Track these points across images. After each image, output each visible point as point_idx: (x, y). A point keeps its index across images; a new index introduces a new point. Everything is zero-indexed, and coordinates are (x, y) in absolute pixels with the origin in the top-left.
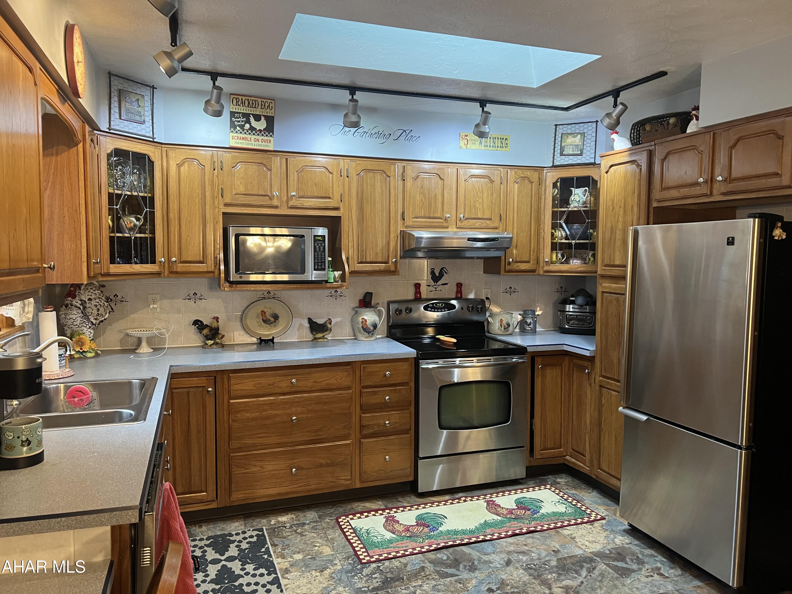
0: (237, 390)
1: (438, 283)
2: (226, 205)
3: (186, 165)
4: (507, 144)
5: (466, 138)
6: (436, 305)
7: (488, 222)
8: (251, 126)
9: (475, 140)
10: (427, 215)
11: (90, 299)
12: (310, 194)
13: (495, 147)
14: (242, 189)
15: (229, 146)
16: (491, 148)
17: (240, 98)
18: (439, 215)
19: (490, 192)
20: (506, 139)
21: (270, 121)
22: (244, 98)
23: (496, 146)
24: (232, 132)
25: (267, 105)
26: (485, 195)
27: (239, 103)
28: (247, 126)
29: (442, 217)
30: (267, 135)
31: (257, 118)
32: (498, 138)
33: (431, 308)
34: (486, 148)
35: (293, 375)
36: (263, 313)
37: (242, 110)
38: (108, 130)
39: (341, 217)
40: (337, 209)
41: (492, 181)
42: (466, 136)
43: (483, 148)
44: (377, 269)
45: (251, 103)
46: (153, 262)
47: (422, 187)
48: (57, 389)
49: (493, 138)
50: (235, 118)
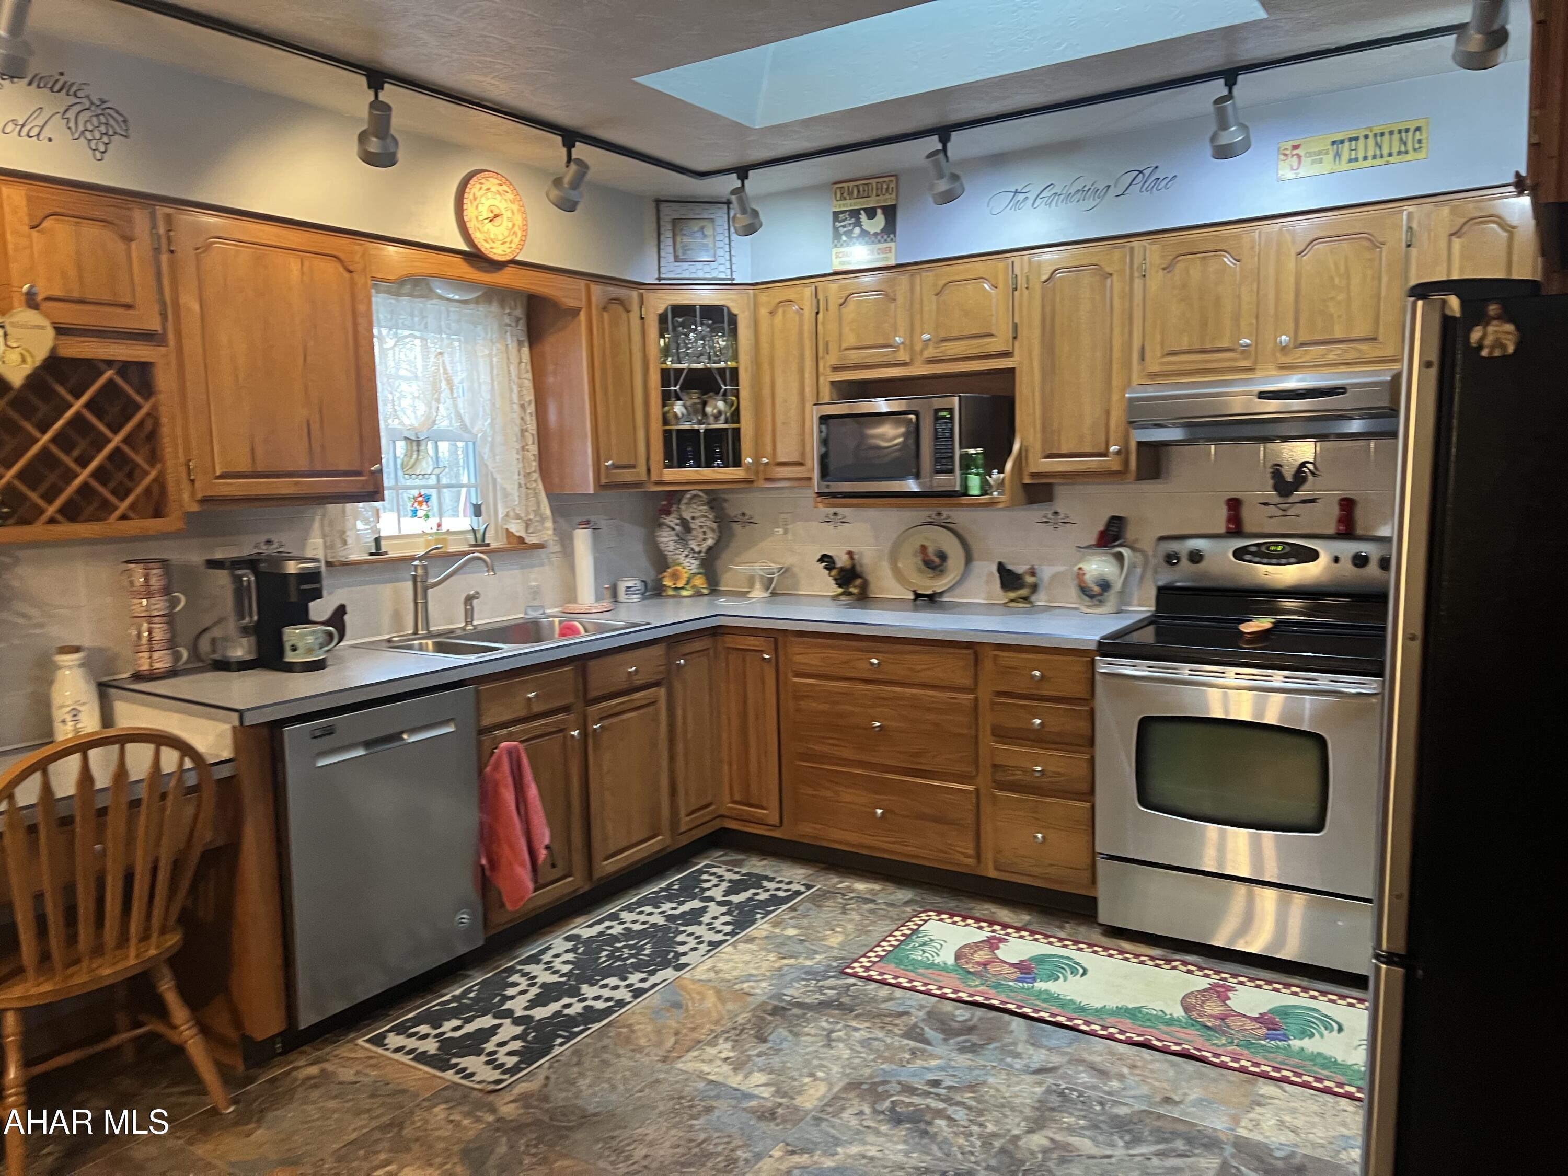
0: (800, 664)
1: (1292, 499)
2: (836, 369)
3: (780, 311)
4: (1420, 141)
5: (1295, 152)
6: (1268, 548)
7: (1363, 347)
8: (862, 230)
9: (1320, 153)
10: (1197, 346)
11: (693, 518)
12: (955, 333)
13: (1382, 156)
14: (850, 339)
15: (831, 271)
16: (1371, 162)
17: (845, 185)
18: (1225, 343)
19: (1369, 273)
20: (1418, 129)
21: (890, 212)
22: (851, 184)
23: (1385, 152)
24: (836, 246)
25: (885, 186)
26: (1355, 281)
27: (845, 195)
28: (857, 230)
29: (1233, 347)
30: (886, 241)
31: (871, 213)
32: (1391, 133)
33: (1254, 554)
34: (1354, 164)
35: (875, 653)
36: (924, 548)
37: (850, 205)
38: (657, 282)
39: (1014, 369)
40: (1006, 354)
41: (1375, 245)
42: (1296, 147)
43: (1344, 165)
44: (1082, 468)
45: (861, 189)
46: (737, 463)
47: (1184, 286)
48: (551, 624)
49: (1375, 135)
50: (840, 222)
